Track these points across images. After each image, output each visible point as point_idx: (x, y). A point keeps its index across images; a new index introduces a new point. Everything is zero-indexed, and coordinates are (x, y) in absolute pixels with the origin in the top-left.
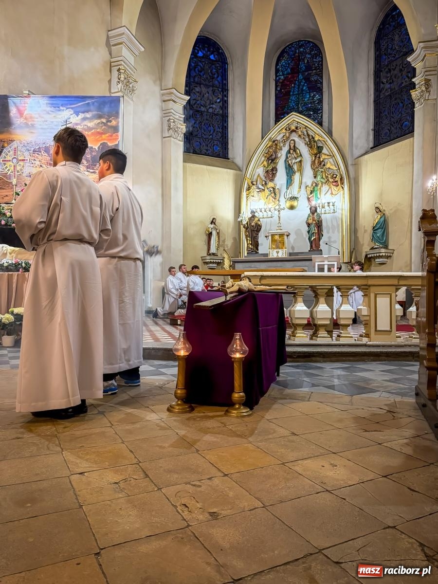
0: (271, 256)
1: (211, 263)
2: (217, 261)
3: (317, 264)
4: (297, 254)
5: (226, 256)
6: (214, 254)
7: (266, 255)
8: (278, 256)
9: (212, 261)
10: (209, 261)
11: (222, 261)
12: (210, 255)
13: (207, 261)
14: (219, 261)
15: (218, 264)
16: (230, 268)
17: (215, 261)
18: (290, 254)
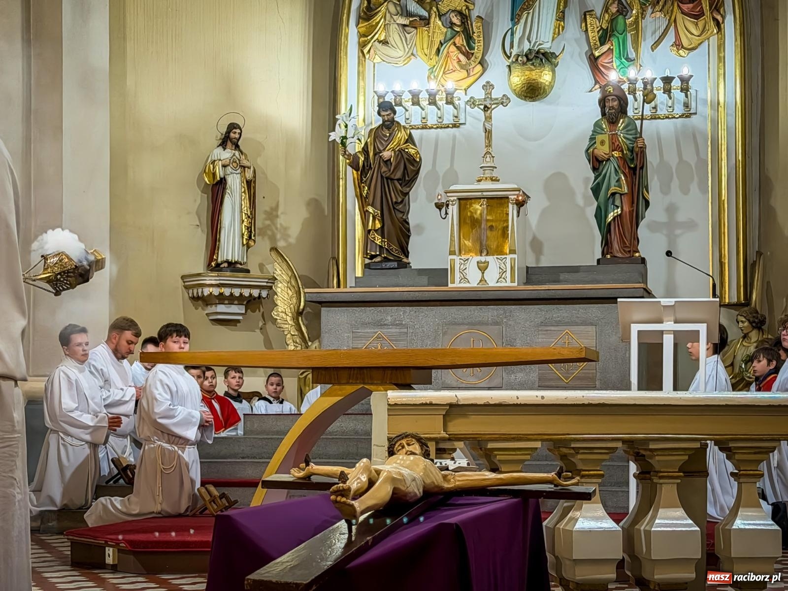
0: (456, 284)
1: (221, 298)
2: (246, 292)
3: (635, 329)
4: (554, 273)
5: (280, 271)
6: (232, 266)
7: (440, 276)
8: (483, 280)
9: (227, 292)
10: (216, 291)
11: (264, 294)
12: (218, 268)
13: (207, 291)
14: (255, 293)
15: (251, 303)
16: (295, 319)
17: (237, 292)
18: (531, 275)
